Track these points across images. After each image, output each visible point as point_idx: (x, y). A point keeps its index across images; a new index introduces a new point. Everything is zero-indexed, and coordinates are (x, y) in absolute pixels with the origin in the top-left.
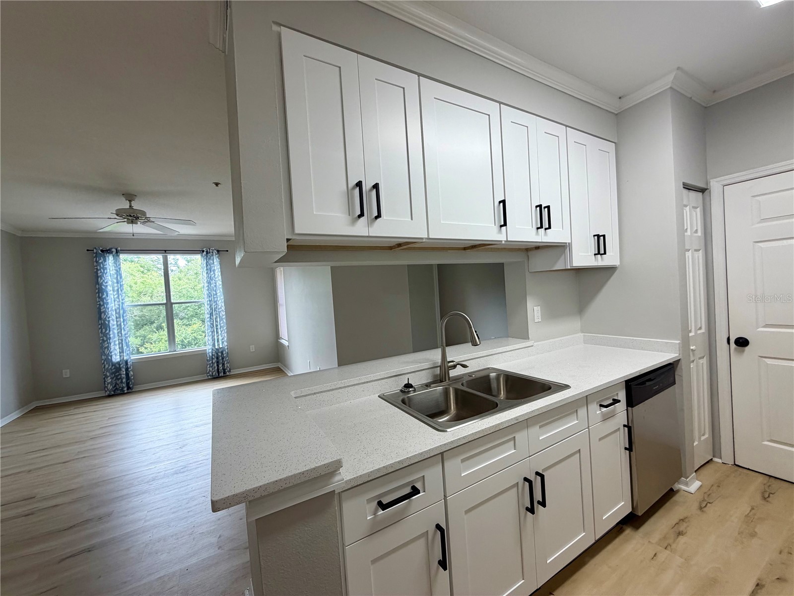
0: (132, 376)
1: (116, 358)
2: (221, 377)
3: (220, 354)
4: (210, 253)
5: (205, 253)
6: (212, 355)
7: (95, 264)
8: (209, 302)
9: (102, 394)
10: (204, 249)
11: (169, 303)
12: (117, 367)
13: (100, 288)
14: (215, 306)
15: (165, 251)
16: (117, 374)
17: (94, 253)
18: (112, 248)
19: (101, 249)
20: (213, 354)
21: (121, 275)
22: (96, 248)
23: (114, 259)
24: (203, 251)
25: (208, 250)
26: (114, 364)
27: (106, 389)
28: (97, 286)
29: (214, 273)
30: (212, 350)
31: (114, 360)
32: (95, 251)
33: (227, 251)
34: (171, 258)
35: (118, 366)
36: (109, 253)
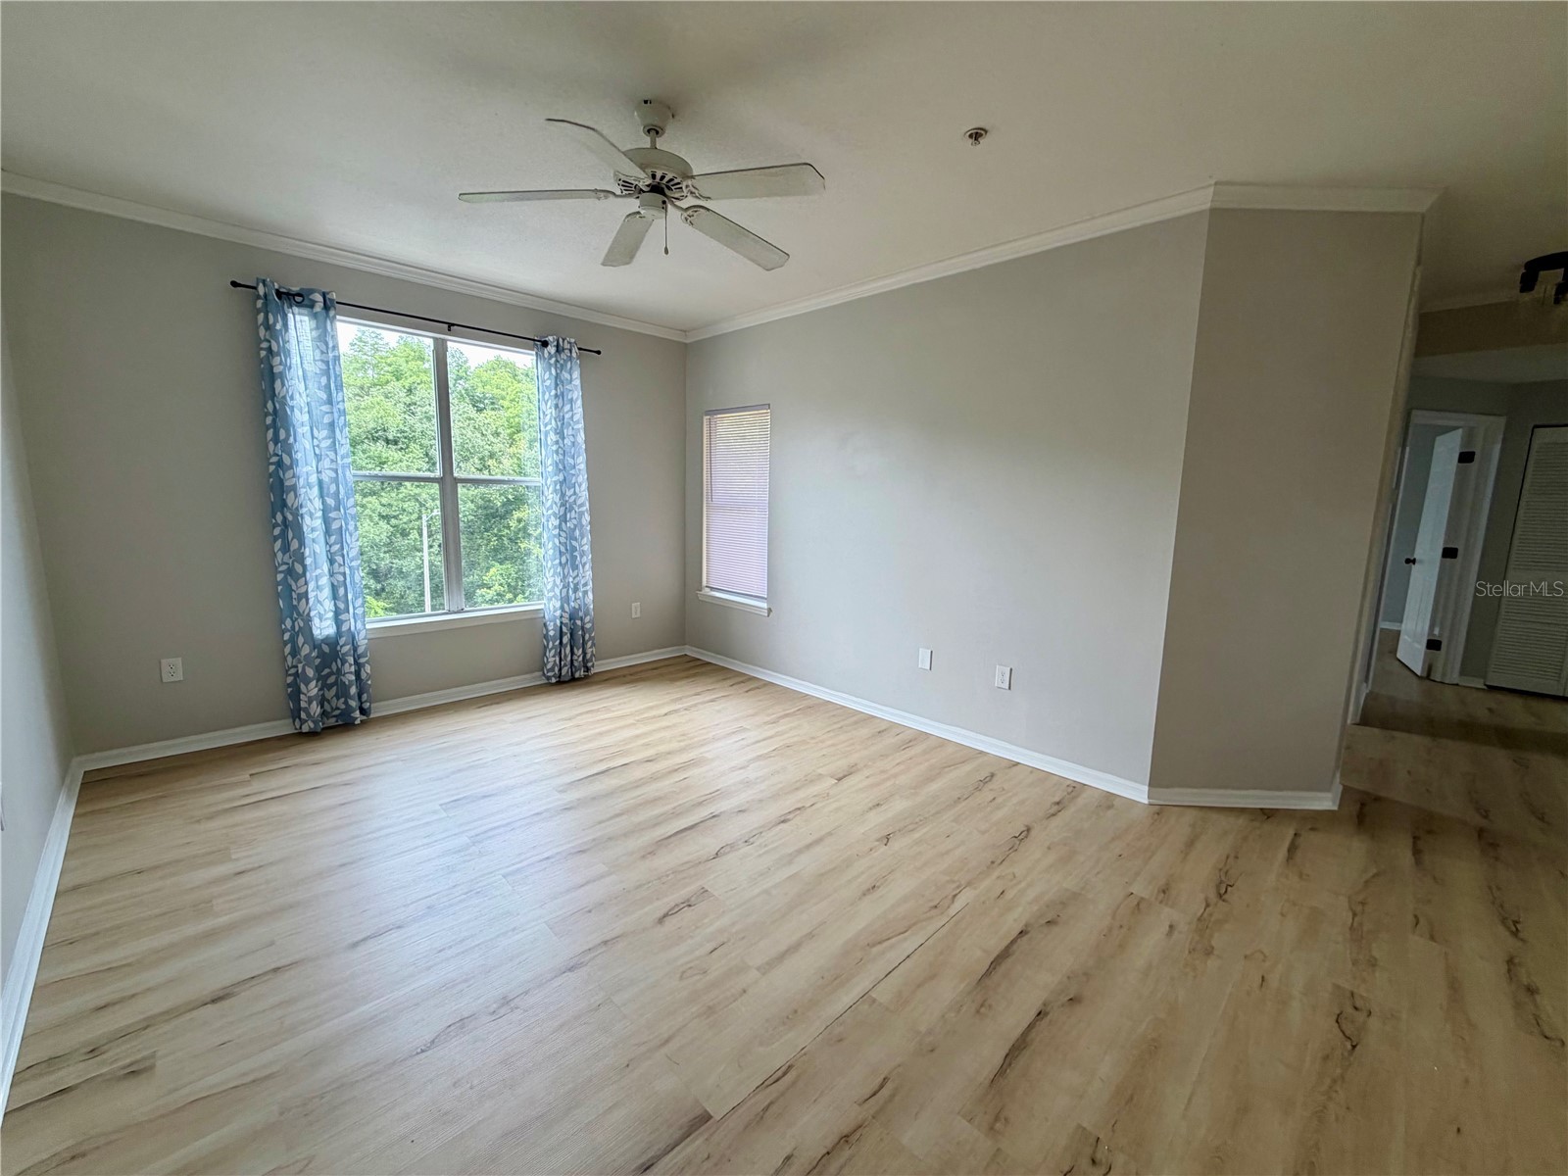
0: (369, 677)
1: (323, 627)
2: (579, 679)
3: (579, 623)
4: (563, 349)
5: (552, 349)
6: (561, 623)
7: (262, 332)
8: (558, 487)
9: (284, 727)
10: (551, 338)
11: (448, 477)
12: (330, 654)
13: (280, 413)
14: (573, 498)
15: (450, 325)
16: (327, 671)
17: (258, 297)
18: (312, 291)
19: (276, 286)
20: (565, 621)
21: (338, 377)
22: (264, 282)
23: (317, 328)
24: (545, 344)
25: (561, 340)
26: (316, 645)
27: (303, 715)
28: (270, 405)
29: (572, 410)
30: (562, 608)
31: (316, 632)
32: (261, 290)
33: (599, 352)
34: (456, 346)
35: (326, 649)
36: (299, 304)
